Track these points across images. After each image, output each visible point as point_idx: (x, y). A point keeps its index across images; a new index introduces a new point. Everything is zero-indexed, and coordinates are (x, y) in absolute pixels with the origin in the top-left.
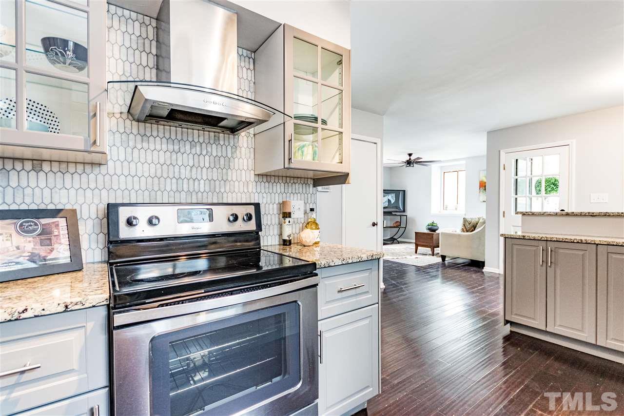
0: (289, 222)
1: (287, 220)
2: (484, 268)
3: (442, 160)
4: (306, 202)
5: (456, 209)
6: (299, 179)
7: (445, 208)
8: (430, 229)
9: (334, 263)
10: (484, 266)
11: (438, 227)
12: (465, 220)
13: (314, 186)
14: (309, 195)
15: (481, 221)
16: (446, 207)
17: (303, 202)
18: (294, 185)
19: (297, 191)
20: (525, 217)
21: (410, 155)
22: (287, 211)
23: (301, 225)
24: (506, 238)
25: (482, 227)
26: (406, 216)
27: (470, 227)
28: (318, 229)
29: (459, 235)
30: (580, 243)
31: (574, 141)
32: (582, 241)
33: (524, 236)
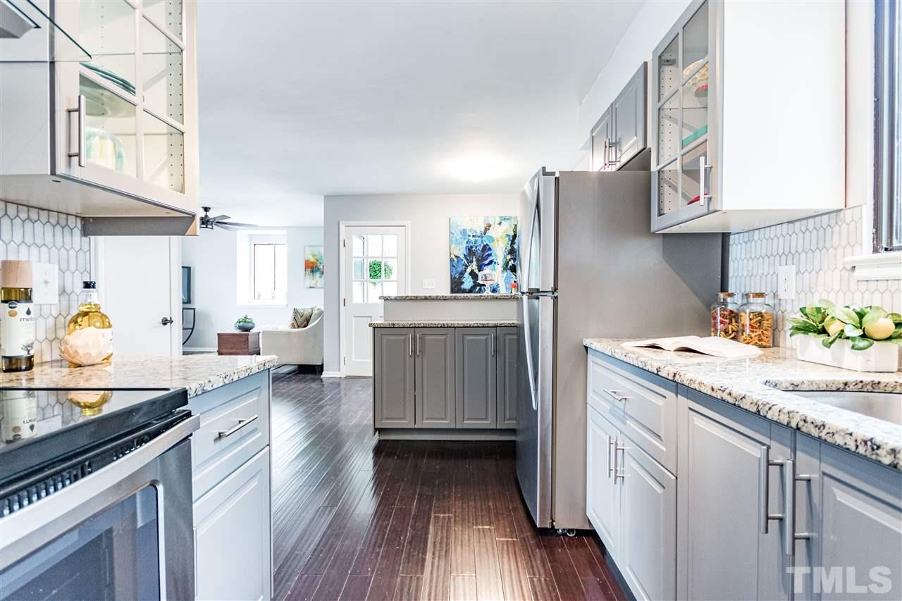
0: (28, 312)
1: (22, 308)
2: (323, 373)
3: (259, 225)
4: (64, 267)
5: (273, 297)
6: (44, 215)
7: (257, 296)
8: (240, 328)
9: (211, 385)
10: (323, 371)
11: (254, 324)
12: (296, 311)
13: (85, 233)
14: (72, 253)
15: (315, 312)
16: (259, 295)
17: (57, 267)
18: (28, 225)
19: (39, 241)
20: (387, 302)
21: (206, 209)
22: (21, 285)
23: (51, 321)
24: (374, 328)
25: (317, 321)
26: (194, 309)
27: (302, 321)
28: (110, 326)
29: (289, 333)
30: (443, 327)
31: (408, 223)
32: (444, 324)
33: (394, 324)
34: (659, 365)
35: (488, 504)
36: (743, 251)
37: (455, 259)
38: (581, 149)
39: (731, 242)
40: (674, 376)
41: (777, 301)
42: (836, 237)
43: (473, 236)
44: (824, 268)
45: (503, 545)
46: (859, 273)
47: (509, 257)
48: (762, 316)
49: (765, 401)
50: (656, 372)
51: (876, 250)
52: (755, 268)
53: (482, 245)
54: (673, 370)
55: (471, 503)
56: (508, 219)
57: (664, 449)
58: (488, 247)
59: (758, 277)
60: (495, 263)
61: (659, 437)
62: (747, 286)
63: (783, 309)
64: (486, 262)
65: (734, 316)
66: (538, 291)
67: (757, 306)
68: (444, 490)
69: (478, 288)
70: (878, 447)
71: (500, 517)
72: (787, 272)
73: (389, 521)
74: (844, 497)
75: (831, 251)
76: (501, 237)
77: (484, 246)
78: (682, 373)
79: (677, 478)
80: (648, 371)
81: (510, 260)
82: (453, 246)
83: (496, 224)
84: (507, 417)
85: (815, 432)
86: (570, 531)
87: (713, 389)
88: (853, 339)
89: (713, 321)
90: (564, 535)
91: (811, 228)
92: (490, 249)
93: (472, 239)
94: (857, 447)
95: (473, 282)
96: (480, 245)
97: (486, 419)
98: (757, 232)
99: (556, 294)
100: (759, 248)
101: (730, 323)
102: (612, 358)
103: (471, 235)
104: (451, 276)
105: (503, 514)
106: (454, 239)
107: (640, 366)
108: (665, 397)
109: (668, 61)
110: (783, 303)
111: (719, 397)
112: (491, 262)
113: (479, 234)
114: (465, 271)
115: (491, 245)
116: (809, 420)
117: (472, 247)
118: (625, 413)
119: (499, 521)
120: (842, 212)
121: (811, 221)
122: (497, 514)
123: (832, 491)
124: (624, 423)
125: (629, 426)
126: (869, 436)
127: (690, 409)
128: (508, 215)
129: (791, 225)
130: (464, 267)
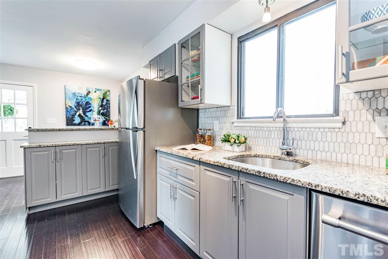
24: (24, 148)
30: (74, 145)
31: (36, 85)
32: (75, 144)
33: (40, 145)
34: (193, 156)
35: (111, 227)
36: (203, 115)
37: (69, 108)
38: (143, 67)
39: (200, 112)
40: (200, 159)
41: (213, 132)
42: (229, 114)
43: (80, 97)
44: (226, 122)
45: (124, 241)
46: (235, 124)
47: (100, 108)
48: (211, 137)
49: (231, 164)
50: (192, 158)
51: (238, 119)
52: (207, 121)
53: (86, 102)
54: (199, 158)
55: (101, 229)
56: (100, 90)
57: (195, 184)
58: (89, 103)
59: (208, 124)
60: (93, 111)
61: (192, 180)
62: (205, 127)
63: (215, 134)
64: (88, 110)
65: (202, 136)
66: (137, 128)
67: (209, 133)
68: (85, 228)
69: (83, 123)
70: (261, 173)
71: (119, 230)
72: (216, 122)
73: (55, 255)
74: (252, 187)
75: (228, 117)
76: (96, 98)
77: (87, 102)
78: (203, 158)
79: (200, 193)
80: (188, 158)
81: (101, 110)
82: (67, 101)
83: (93, 91)
84: (111, 184)
85: (245, 171)
86: (150, 225)
87: (214, 162)
88: (237, 143)
89: (196, 138)
90: (148, 227)
91: (222, 110)
92: (90, 104)
93: (80, 98)
94: (256, 173)
95: (81, 120)
96: (84, 101)
97: (100, 188)
98: (207, 109)
99: (144, 130)
100: (208, 114)
101: (201, 139)
102: (171, 154)
103: (79, 96)
104: (67, 117)
105: (120, 228)
106: (68, 97)
107: (185, 157)
108: (195, 167)
109: (183, 46)
110: (215, 132)
111: (217, 165)
112: (91, 110)
113: (83, 96)
114: (76, 114)
115: (90, 102)
116: (244, 168)
117: (79, 102)
118: (177, 174)
119: (118, 232)
120: (230, 107)
121: (222, 108)
122: (116, 230)
123: (248, 185)
124: (177, 178)
125: (179, 178)
126: (258, 170)
127: (205, 169)
128: (99, 88)
129: (217, 108)
130: (75, 112)
